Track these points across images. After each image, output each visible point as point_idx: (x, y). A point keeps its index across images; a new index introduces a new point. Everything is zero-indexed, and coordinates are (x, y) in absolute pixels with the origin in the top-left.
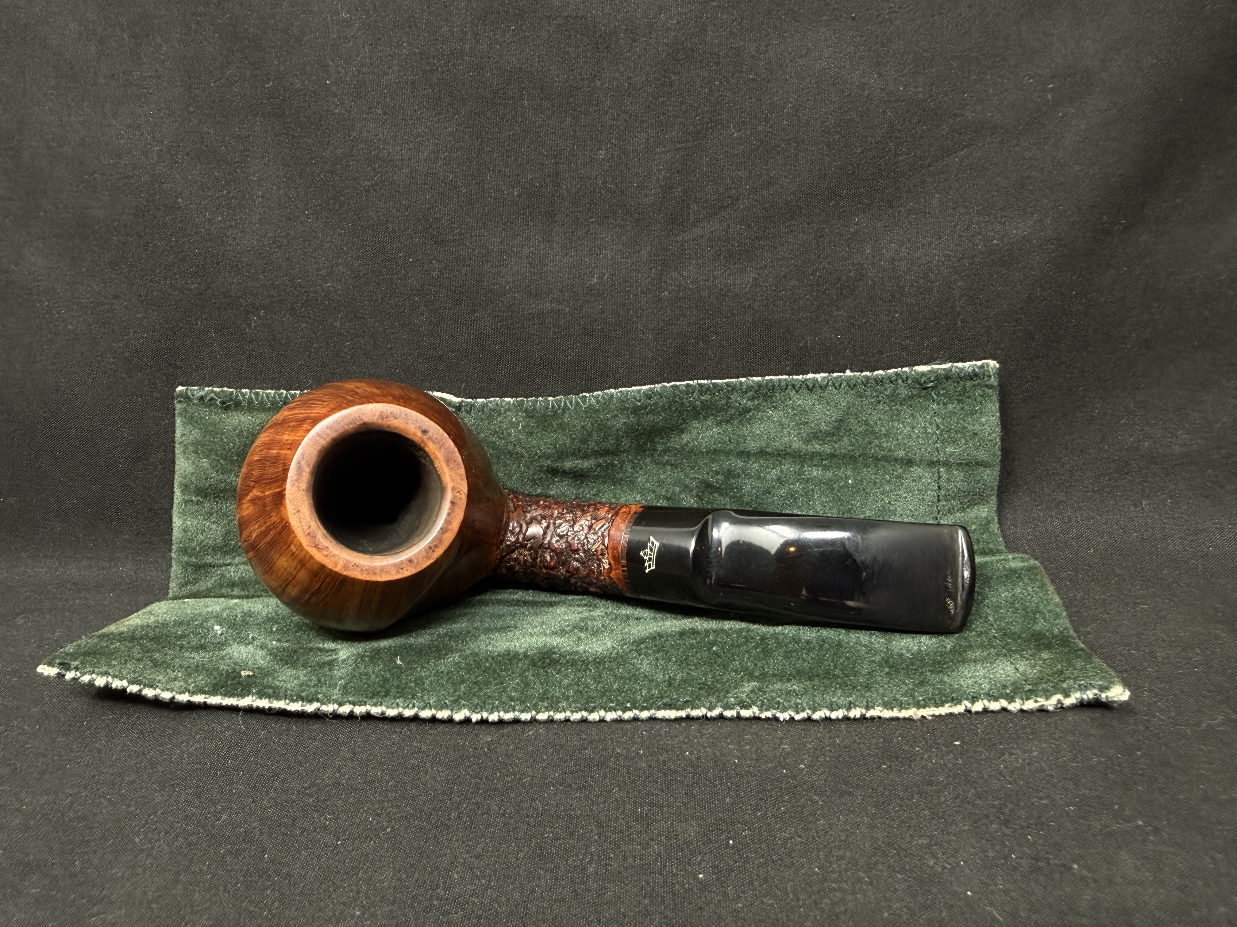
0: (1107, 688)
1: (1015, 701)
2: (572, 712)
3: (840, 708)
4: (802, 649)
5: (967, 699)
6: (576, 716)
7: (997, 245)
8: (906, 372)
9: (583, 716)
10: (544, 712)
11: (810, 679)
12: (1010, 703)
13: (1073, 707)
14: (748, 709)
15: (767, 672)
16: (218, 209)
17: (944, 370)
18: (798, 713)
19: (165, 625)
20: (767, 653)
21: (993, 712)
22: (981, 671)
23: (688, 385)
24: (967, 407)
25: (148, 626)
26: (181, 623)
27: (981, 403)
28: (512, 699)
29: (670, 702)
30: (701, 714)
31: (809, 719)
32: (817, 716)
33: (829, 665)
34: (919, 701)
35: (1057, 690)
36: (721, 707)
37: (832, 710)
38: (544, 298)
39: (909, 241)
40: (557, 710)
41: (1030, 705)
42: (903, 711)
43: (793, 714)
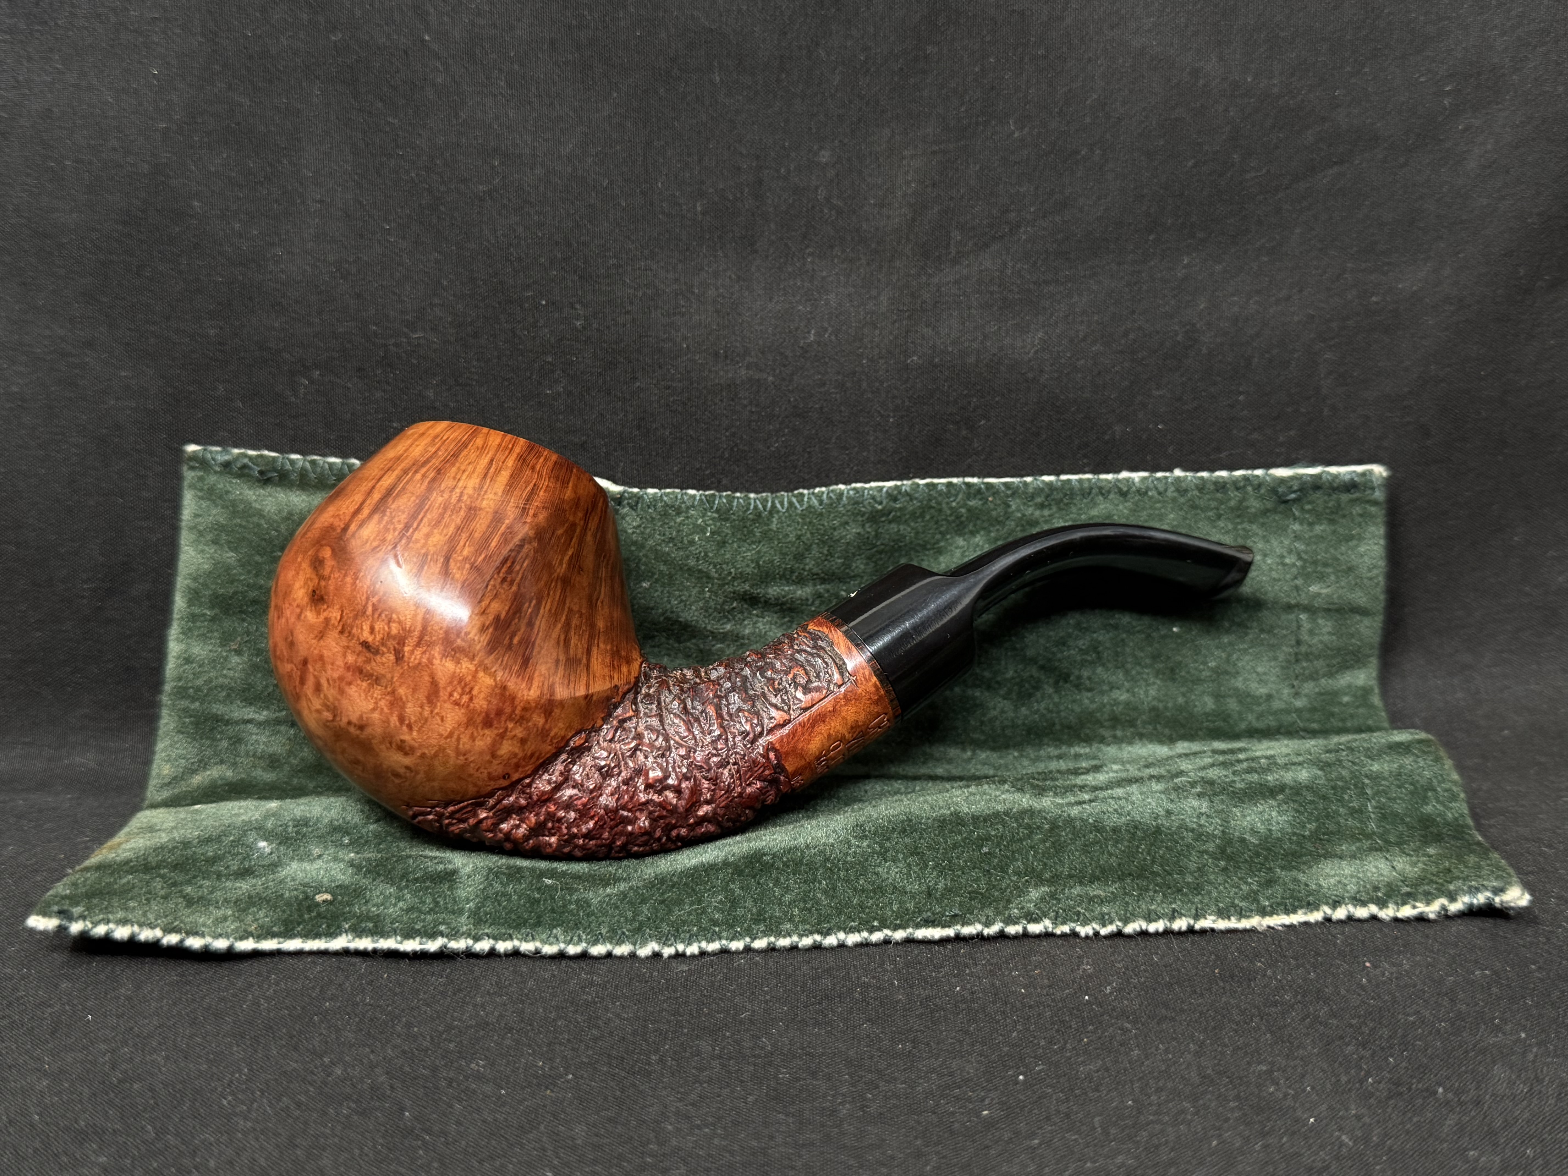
0: (1503, 890)
1: (1388, 907)
2: (801, 936)
3: (1159, 918)
5: (1327, 904)
6: (807, 941)
8: (1258, 476)
9: (815, 941)
10: (762, 938)
11: (1121, 879)
12: (1381, 909)
13: (1461, 915)
14: (1038, 922)
15: (1061, 872)
17: (1312, 476)
18: (1104, 926)
19: (186, 844)
21: (1359, 920)
22: (1347, 869)
23: (950, 484)
24: (1341, 530)
25: (163, 847)
27: (1360, 526)
28: (715, 923)
29: (932, 918)
30: (974, 932)
31: (1119, 934)
32: (1129, 929)
33: (1145, 859)
34: (1264, 907)
35: (1440, 892)
36: (1002, 922)
37: (1150, 921)
38: (738, 363)
40: (779, 934)
41: (1407, 911)
42: (1244, 921)
43: (1098, 928)
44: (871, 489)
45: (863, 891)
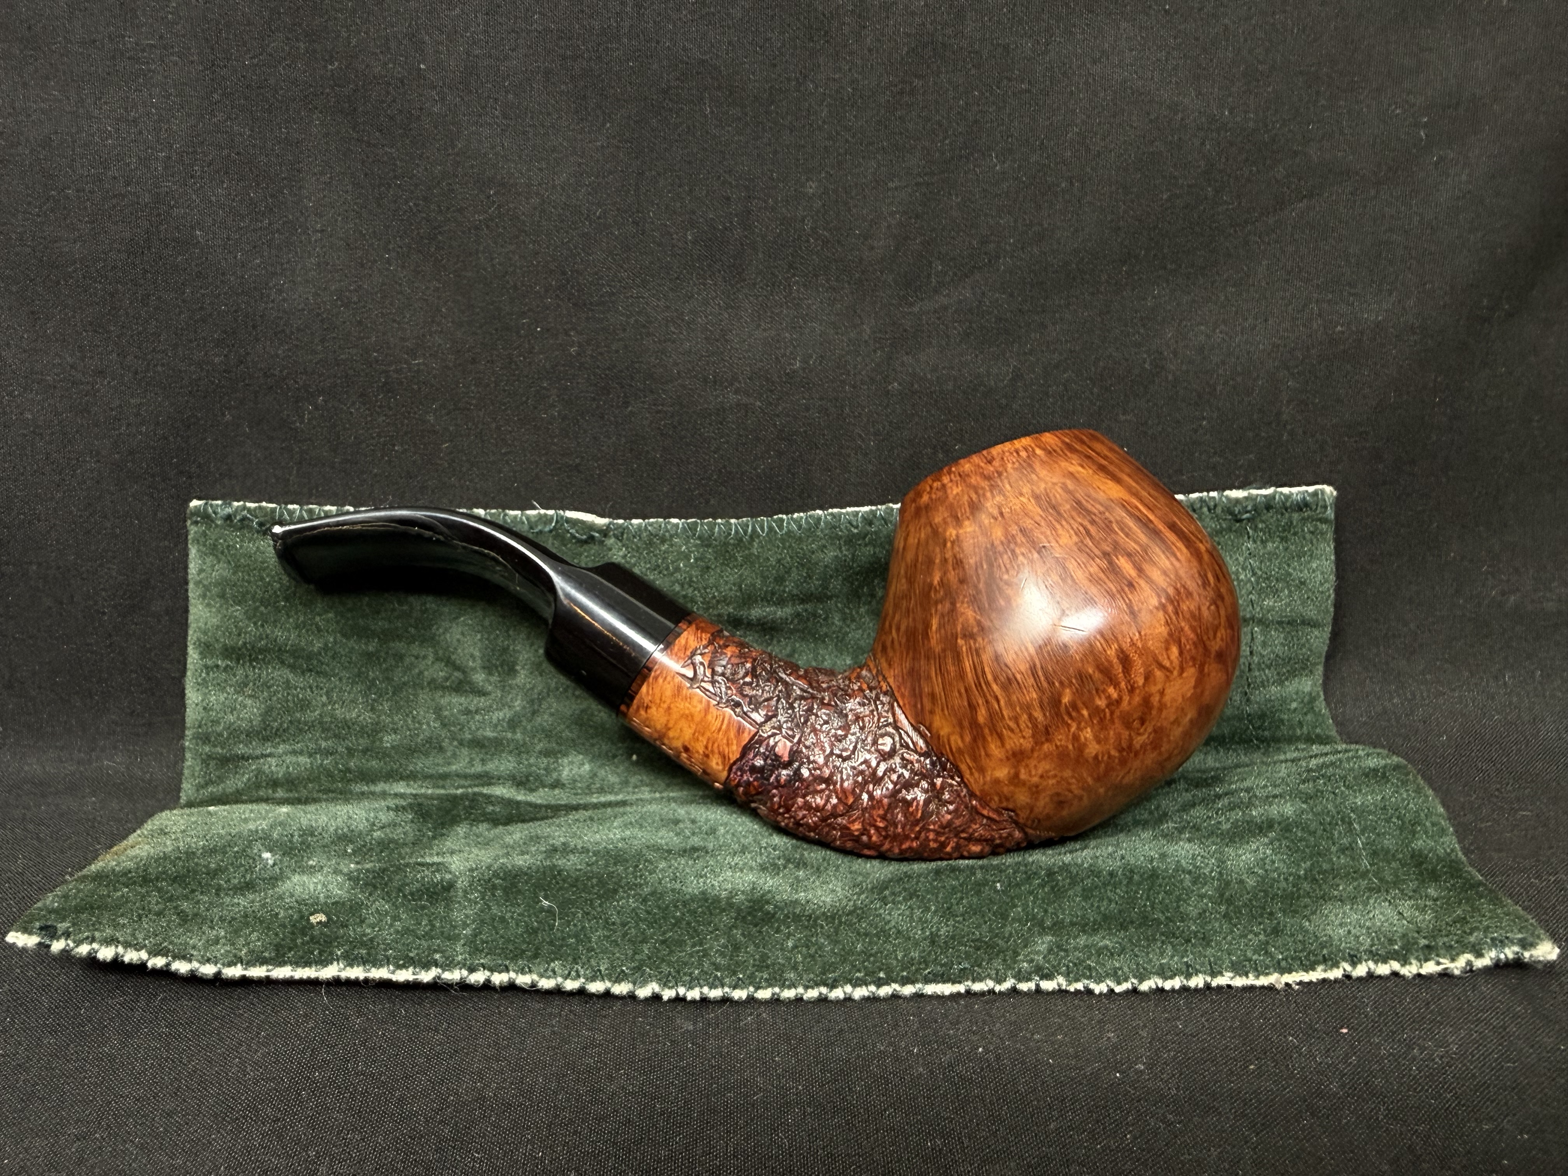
0: (1533, 945)
1: (1410, 964)
2: (805, 988)
3: (1175, 975)
4: (1105, 885)
5: (1344, 960)
6: (812, 994)
7: (1343, 333)
8: (1214, 498)
9: (821, 994)
10: (765, 988)
12: (1403, 965)
13: (1486, 970)
14: (1050, 979)
15: (1063, 919)
16: (255, 247)
17: (1265, 496)
18: (1119, 983)
19: (190, 854)
20: (1058, 893)
21: (1380, 977)
22: (1352, 916)
24: (1293, 547)
25: (166, 857)
26: (213, 851)
27: (1312, 543)
28: (718, 968)
29: (940, 971)
30: (986, 989)
31: (1135, 992)
32: (1144, 987)
34: (1282, 964)
35: (1465, 947)
36: (1014, 977)
37: (1165, 978)
38: (726, 388)
39: (1224, 322)
40: (783, 985)
41: (1430, 968)
42: (1262, 977)
43: (1112, 985)
44: (848, 513)
45: (866, 935)
